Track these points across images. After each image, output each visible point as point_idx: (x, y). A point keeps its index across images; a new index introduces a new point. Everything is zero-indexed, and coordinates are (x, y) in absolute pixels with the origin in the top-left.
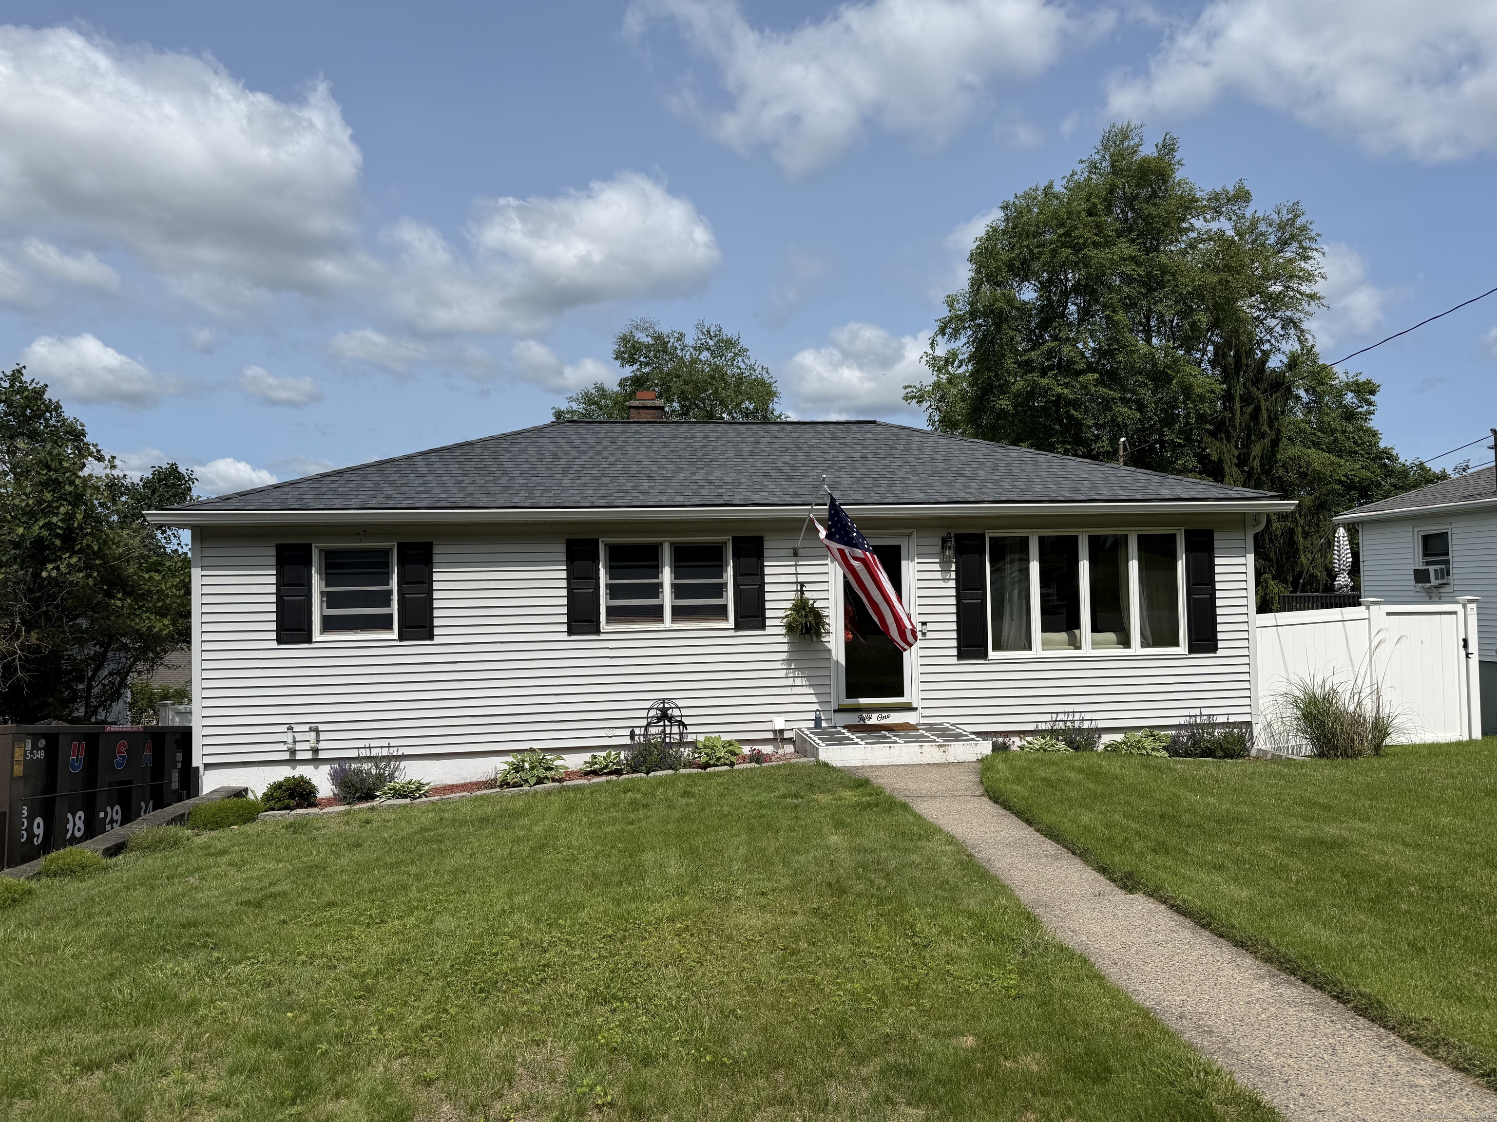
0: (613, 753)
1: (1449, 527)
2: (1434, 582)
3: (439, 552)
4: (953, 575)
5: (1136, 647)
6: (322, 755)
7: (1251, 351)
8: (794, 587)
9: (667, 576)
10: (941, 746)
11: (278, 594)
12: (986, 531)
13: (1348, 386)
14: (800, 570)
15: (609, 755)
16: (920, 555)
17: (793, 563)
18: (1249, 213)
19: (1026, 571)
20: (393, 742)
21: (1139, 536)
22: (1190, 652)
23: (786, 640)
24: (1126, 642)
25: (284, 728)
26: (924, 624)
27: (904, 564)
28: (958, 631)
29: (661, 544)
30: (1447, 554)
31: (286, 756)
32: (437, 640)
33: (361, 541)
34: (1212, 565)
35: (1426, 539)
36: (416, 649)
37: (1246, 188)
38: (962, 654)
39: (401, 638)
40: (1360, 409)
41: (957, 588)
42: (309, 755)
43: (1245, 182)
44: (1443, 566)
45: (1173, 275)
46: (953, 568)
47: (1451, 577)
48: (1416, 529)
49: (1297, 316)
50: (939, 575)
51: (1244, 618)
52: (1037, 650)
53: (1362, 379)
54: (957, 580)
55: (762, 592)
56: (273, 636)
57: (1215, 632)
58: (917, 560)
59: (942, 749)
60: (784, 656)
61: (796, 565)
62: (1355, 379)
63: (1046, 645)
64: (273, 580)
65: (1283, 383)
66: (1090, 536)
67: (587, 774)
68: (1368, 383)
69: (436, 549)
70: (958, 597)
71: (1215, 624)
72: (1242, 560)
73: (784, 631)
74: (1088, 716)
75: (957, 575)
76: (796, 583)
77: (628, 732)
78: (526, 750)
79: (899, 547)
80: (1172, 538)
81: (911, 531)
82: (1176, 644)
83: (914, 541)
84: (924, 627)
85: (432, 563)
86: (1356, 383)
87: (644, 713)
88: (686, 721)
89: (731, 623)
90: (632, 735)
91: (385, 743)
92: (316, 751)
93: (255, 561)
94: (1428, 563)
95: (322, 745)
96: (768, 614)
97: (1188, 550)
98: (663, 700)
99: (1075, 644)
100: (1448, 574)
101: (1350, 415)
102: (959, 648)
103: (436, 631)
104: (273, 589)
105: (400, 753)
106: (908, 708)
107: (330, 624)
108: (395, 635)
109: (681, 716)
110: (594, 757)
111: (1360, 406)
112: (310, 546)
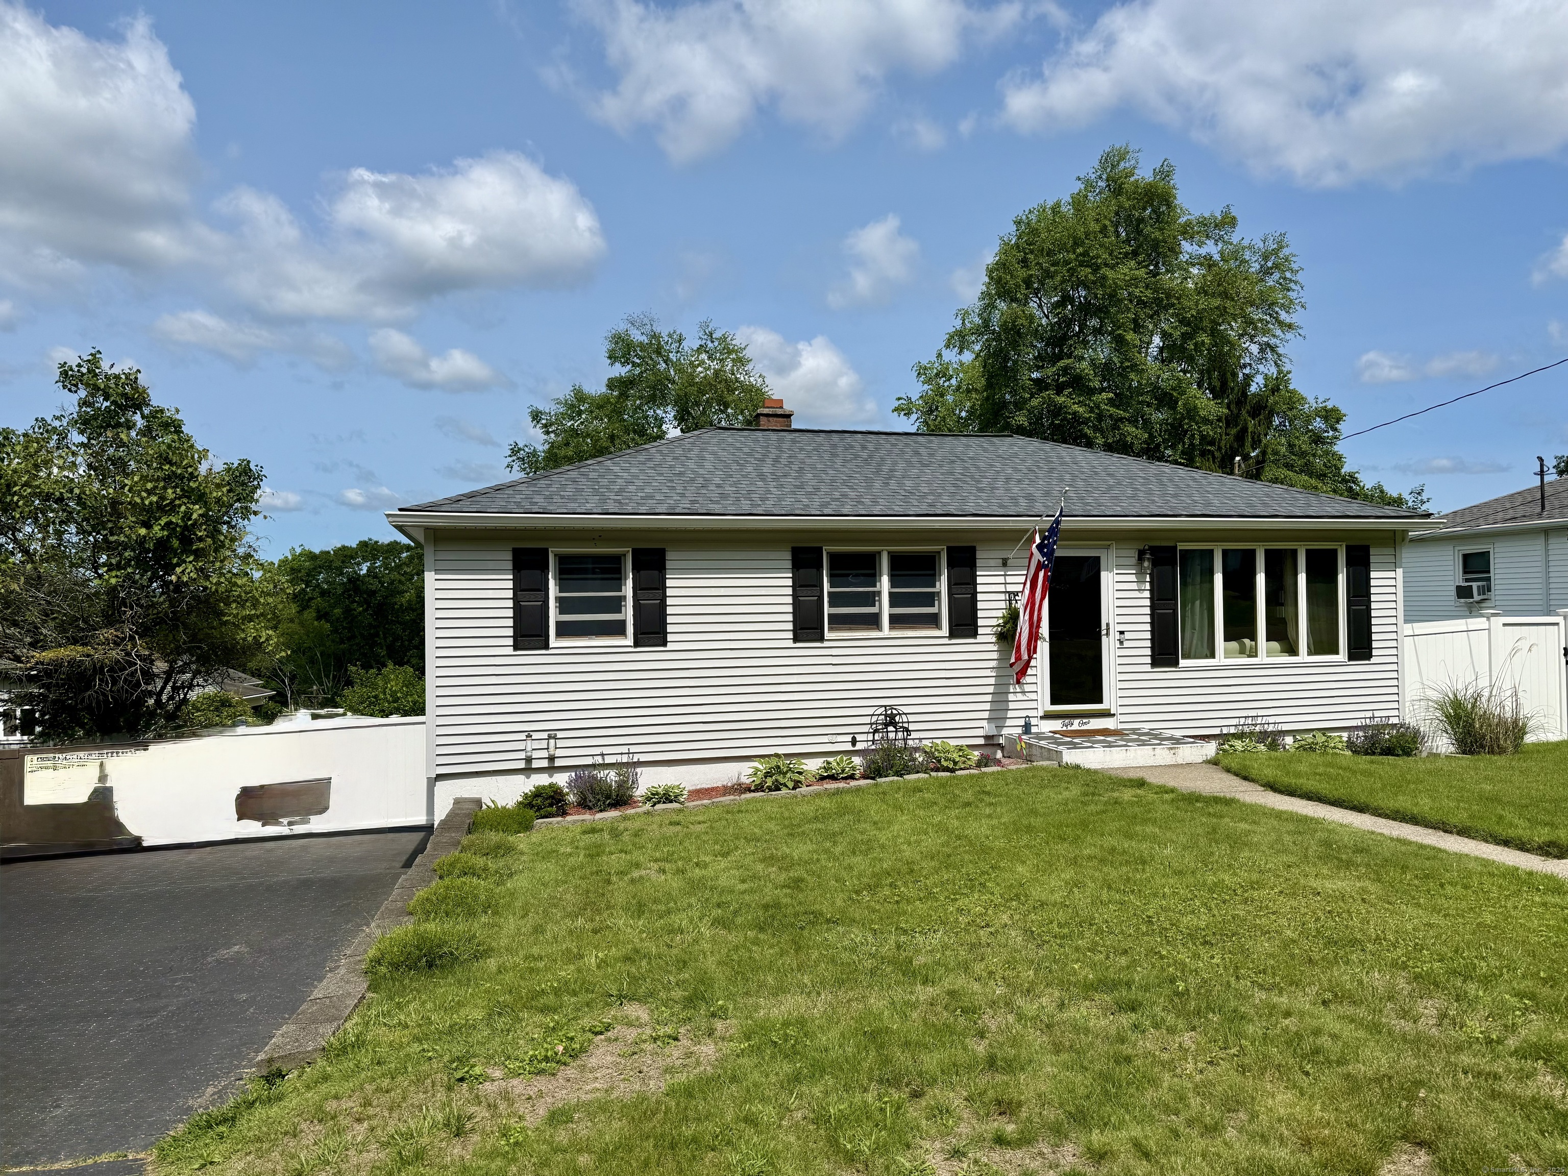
0: (845, 758)
1: (1492, 546)
2: (1477, 597)
3: (672, 558)
4: (1148, 586)
5: (1303, 655)
6: (558, 763)
7: (1235, 375)
8: (1002, 597)
9: (885, 584)
10: (1171, 749)
11: (515, 599)
12: (1178, 544)
13: (1317, 413)
14: (1009, 579)
15: (842, 760)
16: (1119, 566)
17: (1003, 573)
18: (1235, 239)
19: (1211, 582)
20: (633, 749)
21: (1307, 551)
22: (1350, 659)
23: (996, 648)
24: (1292, 650)
25: (523, 736)
26: (1122, 633)
27: (1104, 575)
28: (1152, 640)
29: (879, 553)
30: (1489, 572)
31: (522, 765)
32: (670, 646)
33: (596, 546)
34: (1368, 579)
35: (1466, 558)
36: (650, 655)
37: (1233, 214)
38: (1157, 661)
39: (637, 644)
40: (1326, 434)
41: (1152, 599)
42: (545, 764)
43: (1231, 207)
44: (1484, 583)
45: (1178, 299)
46: (1148, 579)
47: (1492, 593)
48: (1457, 548)
49: (1273, 341)
50: (1134, 586)
51: (1394, 628)
52: (1221, 659)
53: (1330, 405)
54: (1151, 591)
55: (974, 601)
56: (510, 642)
57: (1370, 641)
58: (1116, 571)
59: (1173, 752)
60: (993, 664)
61: (1005, 575)
62: (1324, 404)
63: (1228, 654)
64: (510, 584)
65: (1266, 406)
66: (1266, 550)
67: (823, 778)
68: (1335, 410)
69: (669, 555)
70: (1153, 607)
71: (1370, 633)
72: (1392, 574)
73: (994, 639)
74: (1271, 720)
75: (1151, 586)
76: (1005, 592)
77: (849, 738)
78: (772, 755)
79: (1099, 558)
80: (1334, 553)
81: (1109, 543)
82: (1336, 652)
83: (1113, 553)
84: (1122, 636)
85: (665, 569)
86: (1325, 408)
87: (867, 720)
88: (912, 727)
89: (945, 631)
90: (854, 742)
91: (625, 749)
92: (552, 759)
93: (491, 565)
94: (1467, 580)
95: (559, 753)
96: (980, 622)
97: (1349, 564)
98: (885, 706)
99: (1254, 653)
100: (1489, 590)
101: (1317, 439)
102: (1153, 656)
103: (670, 638)
104: (510, 594)
105: (635, 760)
106: (1107, 714)
107: (564, 630)
108: (630, 641)
109: (908, 722)
110: (828, 763)
111: (1326, 431)
112: (547, 550)
